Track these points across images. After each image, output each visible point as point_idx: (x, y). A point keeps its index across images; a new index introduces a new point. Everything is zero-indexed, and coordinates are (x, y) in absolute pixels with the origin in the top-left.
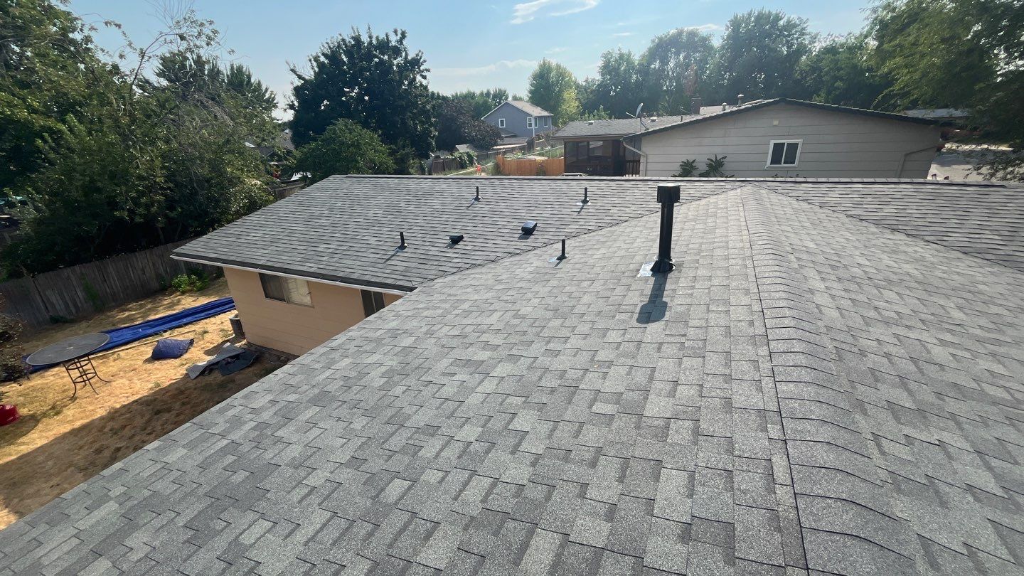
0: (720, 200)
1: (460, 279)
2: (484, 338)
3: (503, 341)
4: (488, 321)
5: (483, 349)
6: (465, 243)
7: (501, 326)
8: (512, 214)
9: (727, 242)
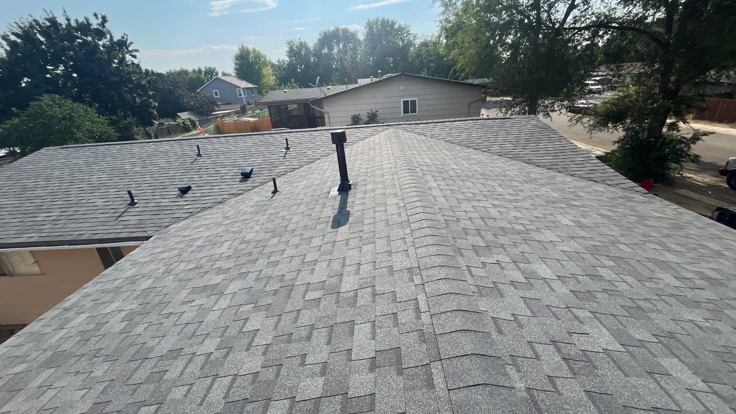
0: (375, 139)
1: (192, 221)
2: (218, 265)
3: (233, 264)
4: (220, 251)
5: (218, 274)
6: (194, 192)
7: (231, 252)
8: (232, 164)
9: (382, 165)
